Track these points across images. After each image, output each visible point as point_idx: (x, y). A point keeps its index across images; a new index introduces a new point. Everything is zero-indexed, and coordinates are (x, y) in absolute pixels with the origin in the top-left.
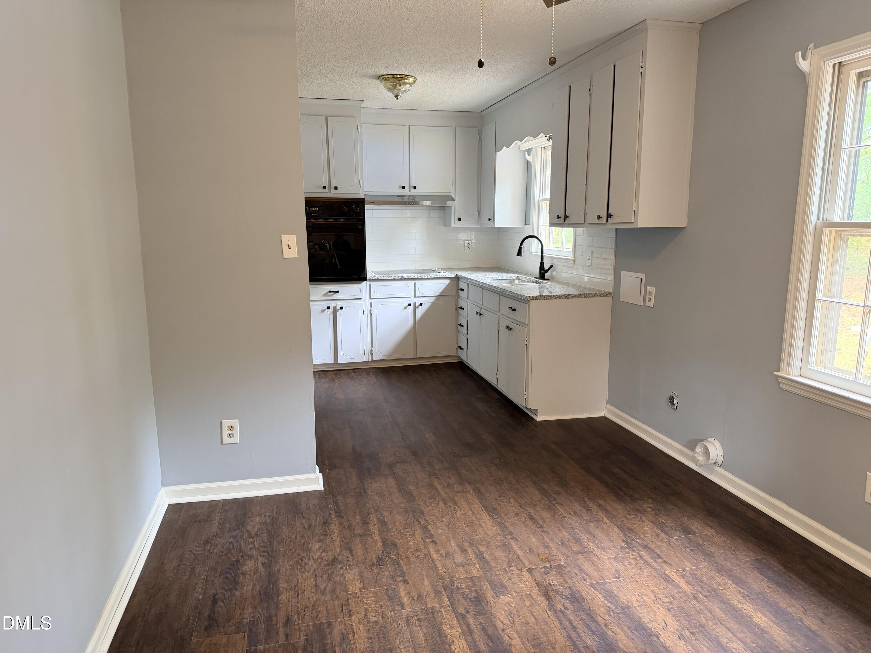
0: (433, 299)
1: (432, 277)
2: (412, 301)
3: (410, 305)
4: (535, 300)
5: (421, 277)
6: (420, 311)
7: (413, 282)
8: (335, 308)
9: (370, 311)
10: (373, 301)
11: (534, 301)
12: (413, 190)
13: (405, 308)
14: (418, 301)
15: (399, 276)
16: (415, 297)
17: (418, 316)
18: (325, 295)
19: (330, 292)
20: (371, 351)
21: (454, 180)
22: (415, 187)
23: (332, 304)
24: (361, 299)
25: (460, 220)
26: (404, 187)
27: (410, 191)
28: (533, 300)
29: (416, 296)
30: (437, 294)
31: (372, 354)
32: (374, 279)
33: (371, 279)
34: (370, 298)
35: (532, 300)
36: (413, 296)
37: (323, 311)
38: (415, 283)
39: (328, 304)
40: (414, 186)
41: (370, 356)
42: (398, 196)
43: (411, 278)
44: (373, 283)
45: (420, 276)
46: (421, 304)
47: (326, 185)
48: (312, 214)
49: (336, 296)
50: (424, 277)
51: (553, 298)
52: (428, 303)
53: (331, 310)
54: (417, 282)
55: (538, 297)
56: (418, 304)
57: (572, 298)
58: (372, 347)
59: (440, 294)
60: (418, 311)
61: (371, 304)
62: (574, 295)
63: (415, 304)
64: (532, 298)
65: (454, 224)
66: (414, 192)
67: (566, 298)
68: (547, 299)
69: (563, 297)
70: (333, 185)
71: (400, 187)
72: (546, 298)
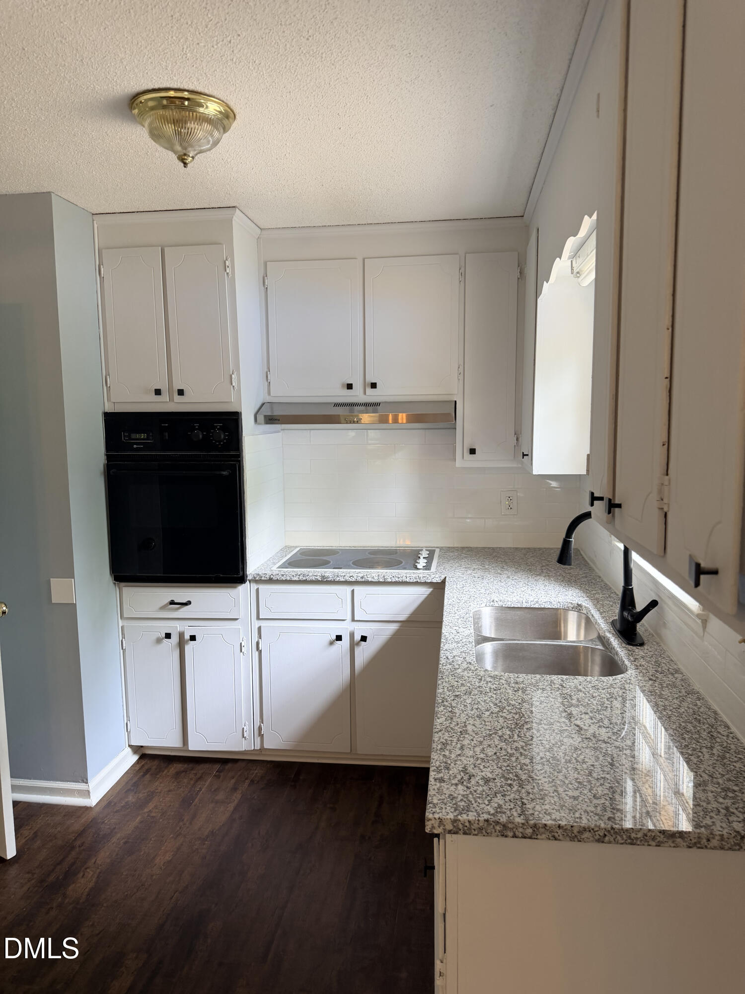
0: (394, 627)
1: (389, 580)
2: (344, 629)
3: (339, 638)
4: (465, 833)
5: (363, 580)
6: (364, 653)
7: (348, 589)
8: (181, 635)
9: (258, 644)
10: (263, 624)
11: (460, 837)
12: (370, 391)
13: (331, 643)
14: (360, 630)
15: (316, 576)
16: (353, 620)
17: (359, 662)
18: (163, 608)
19: (172, 603)
20: (260, 728)
21: (461, 368)
22: (374, 385)
23: (175, 627)
24: (237, 619)
25: (473, 451)
26: (350, 386)
27: (365, 393)
28: (456, 833)
29: (355, 619)
30: (403, 617)
31: (261, 736)
32: (263, 578)
33: (257, 579)
34: (258, 618)
35: (450, 832)
36: (349, 617)
37: (159, 641)
38: (353, 591)
39: (167, 627)
40: (372, 384)
41: (258, 740)
42: (337, 405)
43: (343, 580)
44: (263, 588)
45: (362, 578)
46: (364, 639)
47: (164, 386)
48: (135, 446)
49: (184, 612)
50: (370, 579)
51: (544, 836)
52: (379, 635)
53: (175, 639)
54: (357, 589)
55: (476, 826)
56: (357, 637)
57: (632, 844)
58: (262, 721)
59: (409, 617)
60: (358, 651)
61: (259, 629)
62: (640, 835)
63: (352, 635)
64: (449, 827)
65: (462, 461)
66: (372, 396)
67: (601, 840)
68: (515, 836)
69: (586, 835)
70: (177, 386)
71: (343, 385)
72: (511, 834)
